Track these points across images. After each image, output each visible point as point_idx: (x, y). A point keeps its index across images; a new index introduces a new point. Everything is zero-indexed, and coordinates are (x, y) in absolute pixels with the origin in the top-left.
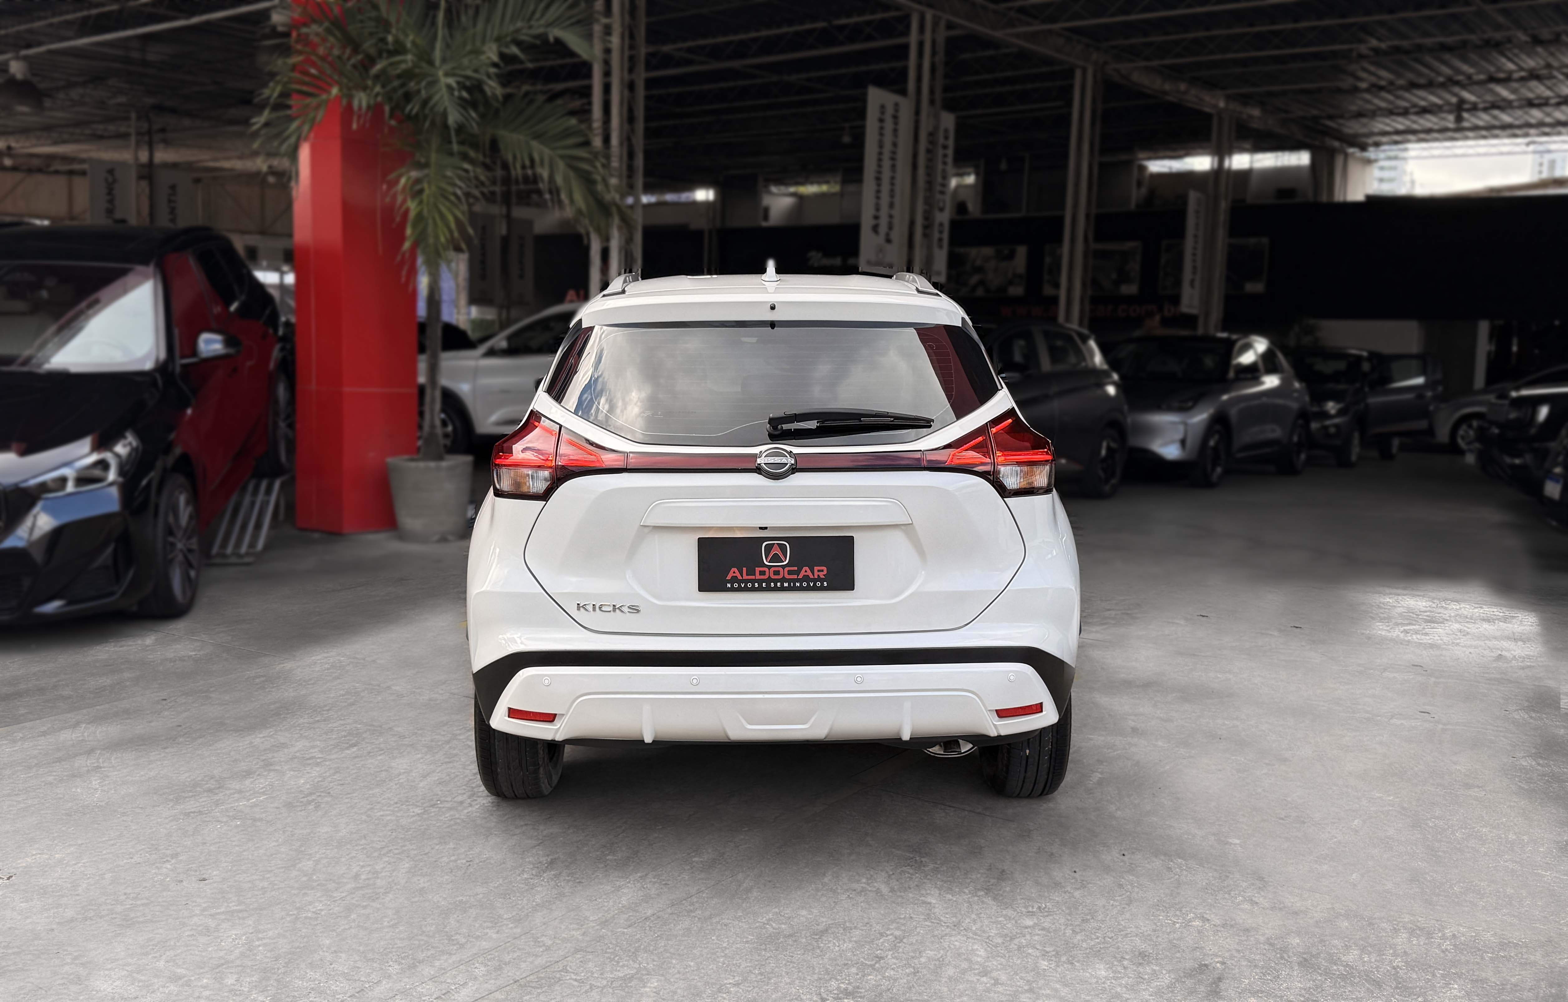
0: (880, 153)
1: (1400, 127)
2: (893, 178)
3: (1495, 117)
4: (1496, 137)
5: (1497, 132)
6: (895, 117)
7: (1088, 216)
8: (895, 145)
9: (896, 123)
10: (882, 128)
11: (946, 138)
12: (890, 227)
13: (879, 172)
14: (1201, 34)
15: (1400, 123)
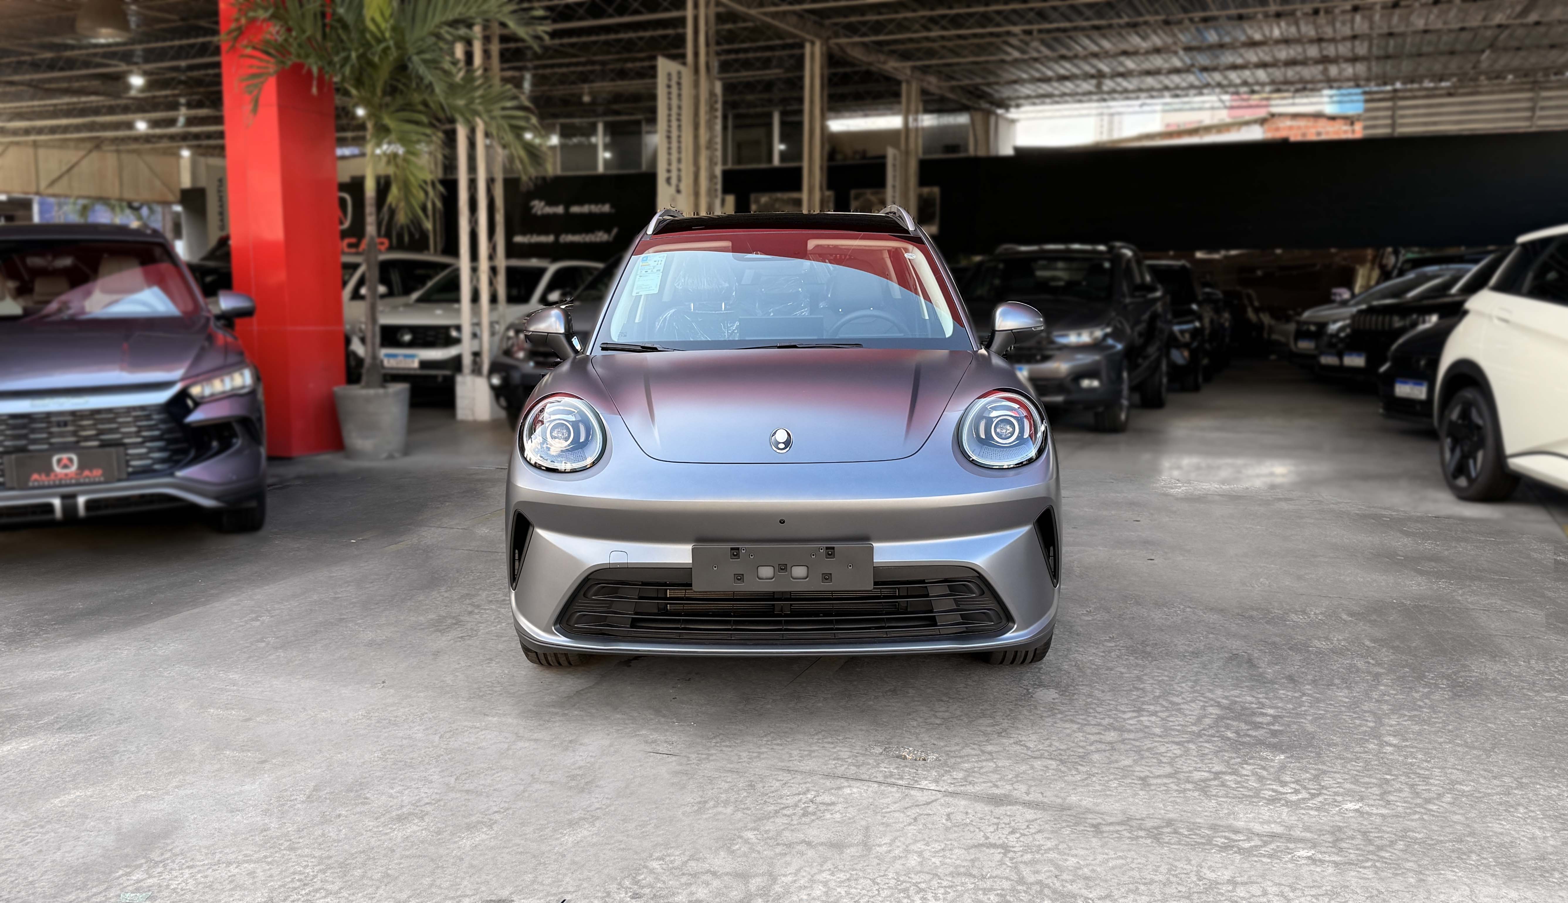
0: (669, 115)
1: (1041, 91)
2: (679, 137)
3: (1119, 84)
4: (1114, 99)
5: (1116, 96)
6: (679, 84)
7: (821, 168)
8: (679, 107)
9: (680, 89)
10: (669, 93)
11: (716, 102)
12: (679, 179)
13: (669, 131)
14: (910, 15)
15: (1045, 88)
